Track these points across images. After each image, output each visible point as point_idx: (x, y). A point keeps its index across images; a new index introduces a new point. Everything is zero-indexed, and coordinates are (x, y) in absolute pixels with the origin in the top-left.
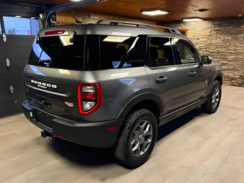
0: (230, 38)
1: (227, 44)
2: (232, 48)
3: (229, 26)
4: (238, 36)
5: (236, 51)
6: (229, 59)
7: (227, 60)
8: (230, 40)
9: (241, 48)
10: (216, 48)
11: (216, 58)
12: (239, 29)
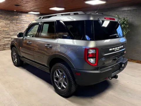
0: (9, 22)
1: (8, 26)
2: (11, 28)
3: (7, 15)
4: (13, 21)
5: (14, 30)
6: (11, 34)
7: (10, 35)
8: (9, 23)
9: (16, 28)
10: (2, 28)
11: (2, 34)
12: (13, 18)
